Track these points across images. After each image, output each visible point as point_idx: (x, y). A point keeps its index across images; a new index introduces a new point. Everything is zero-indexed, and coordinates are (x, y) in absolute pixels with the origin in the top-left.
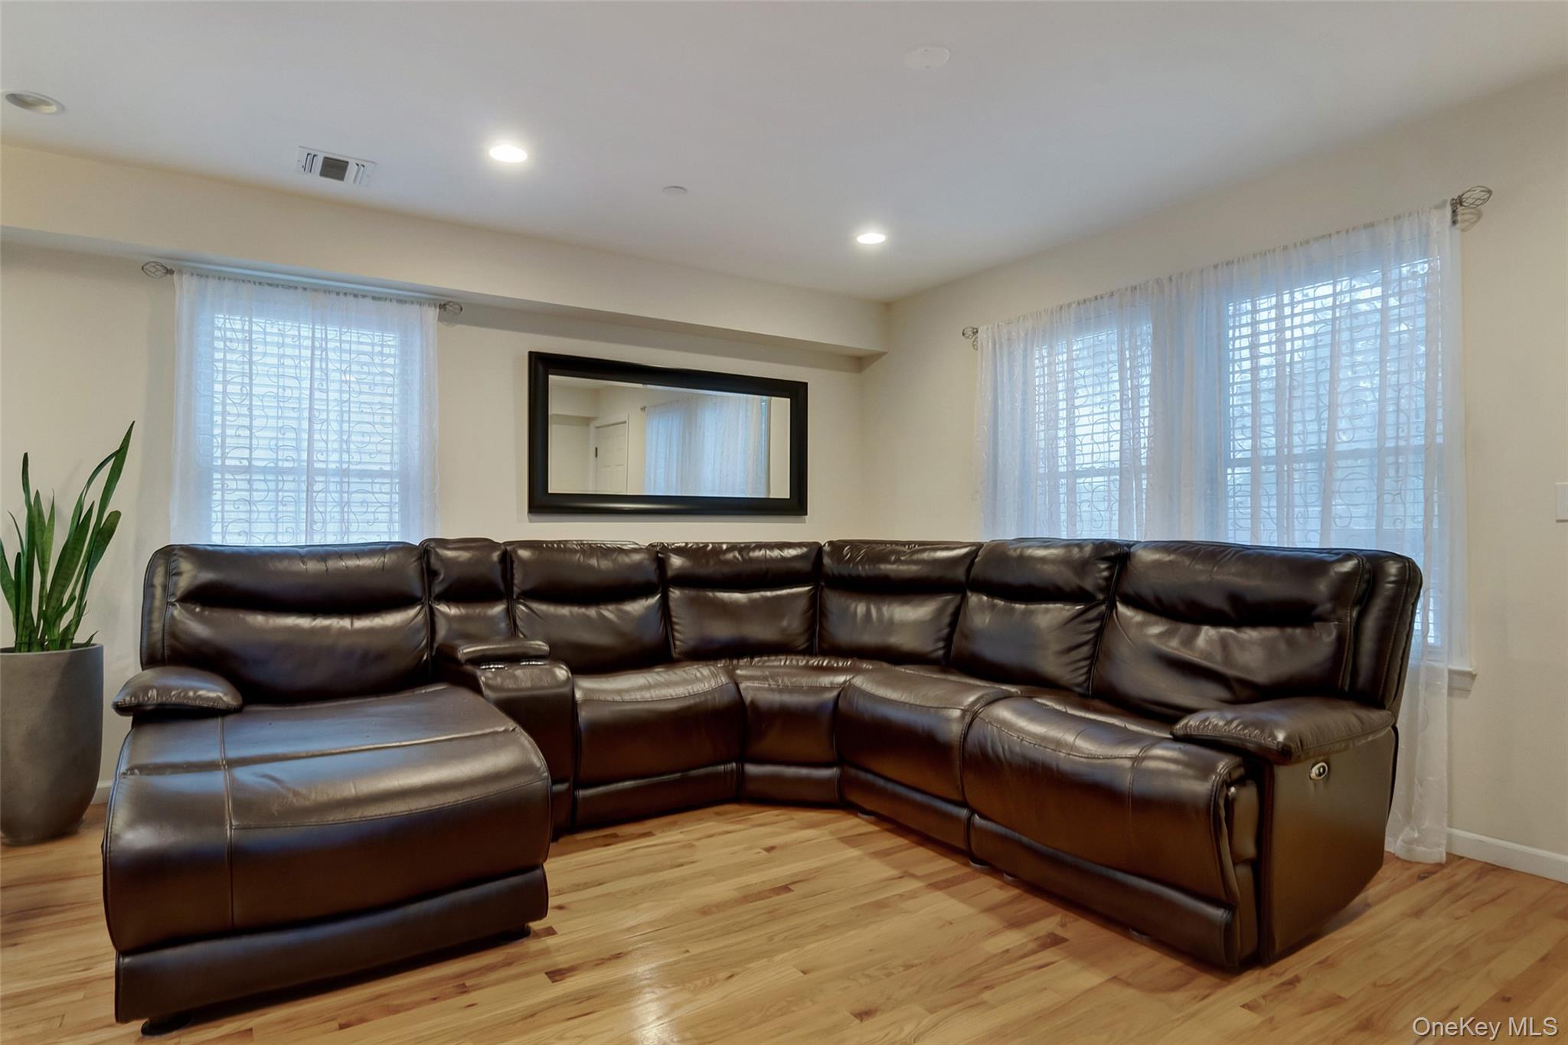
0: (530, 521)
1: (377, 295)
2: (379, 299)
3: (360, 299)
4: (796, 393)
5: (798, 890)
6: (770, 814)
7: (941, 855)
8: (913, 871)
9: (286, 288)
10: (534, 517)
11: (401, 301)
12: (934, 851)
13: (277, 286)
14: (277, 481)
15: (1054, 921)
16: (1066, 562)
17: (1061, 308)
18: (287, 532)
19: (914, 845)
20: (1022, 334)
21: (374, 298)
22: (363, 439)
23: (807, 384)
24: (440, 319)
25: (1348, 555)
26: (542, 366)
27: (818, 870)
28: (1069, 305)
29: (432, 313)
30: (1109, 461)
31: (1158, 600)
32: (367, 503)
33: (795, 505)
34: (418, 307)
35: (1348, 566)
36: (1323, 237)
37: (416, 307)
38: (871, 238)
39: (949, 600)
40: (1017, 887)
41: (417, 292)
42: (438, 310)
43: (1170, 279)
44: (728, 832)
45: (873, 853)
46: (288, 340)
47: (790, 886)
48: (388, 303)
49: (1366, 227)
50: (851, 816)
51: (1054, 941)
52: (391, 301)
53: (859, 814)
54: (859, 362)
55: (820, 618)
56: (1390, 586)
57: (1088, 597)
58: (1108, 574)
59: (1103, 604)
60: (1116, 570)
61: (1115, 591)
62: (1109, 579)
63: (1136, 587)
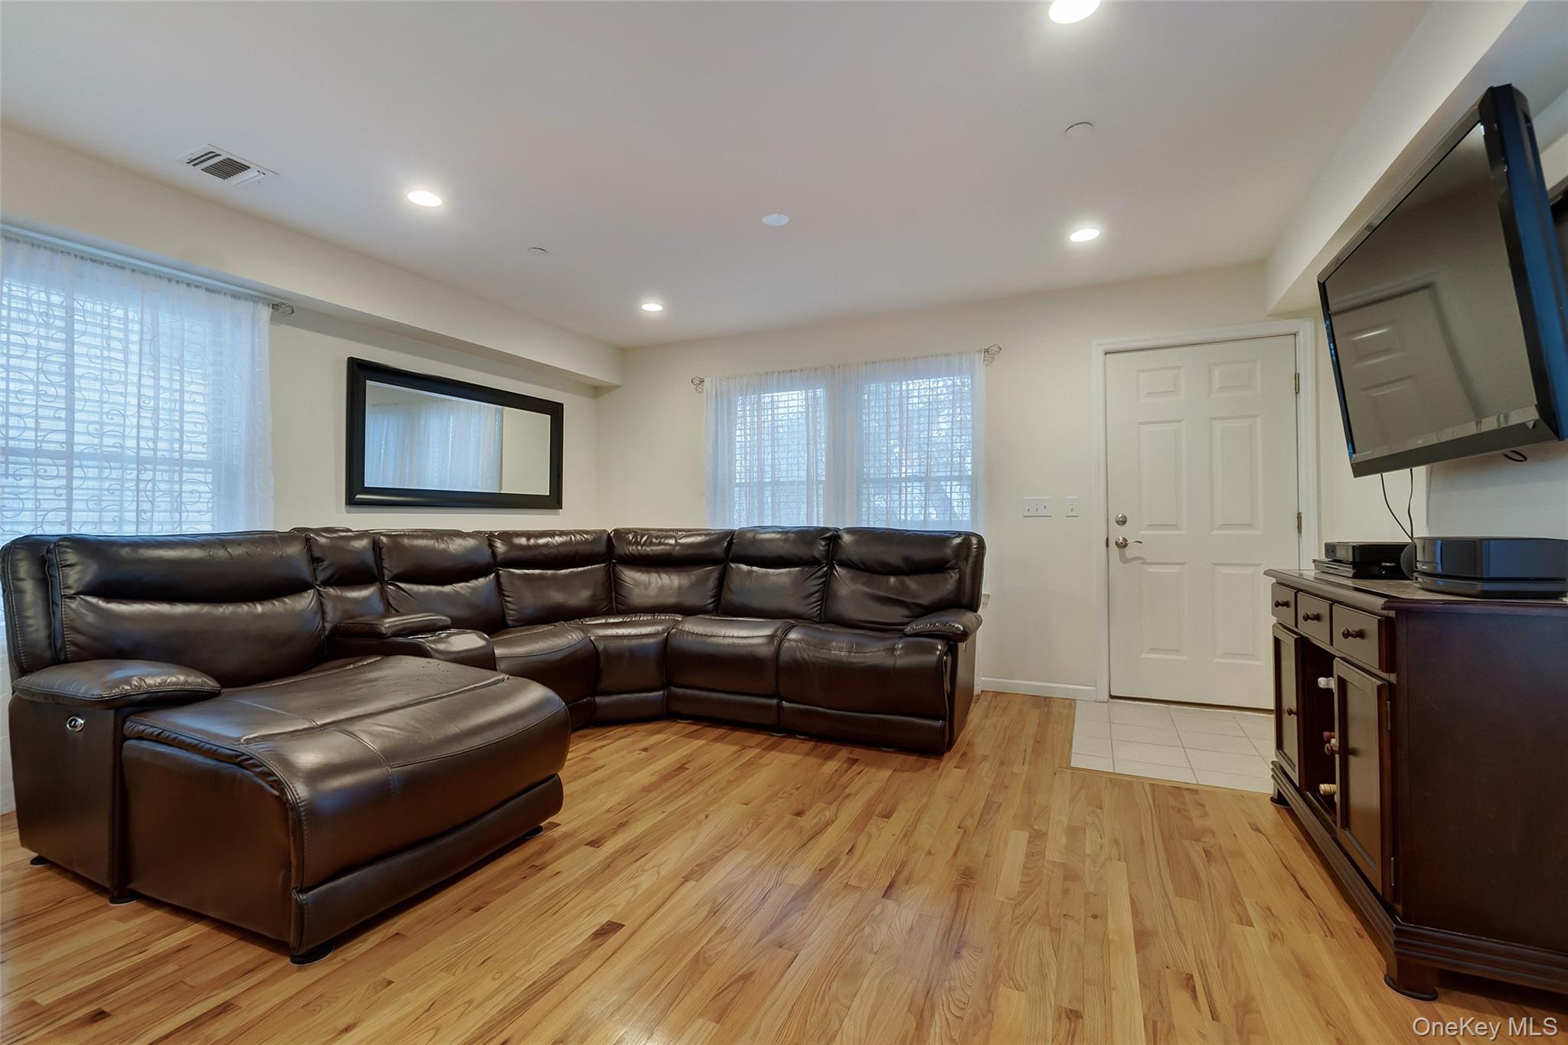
0: (347, 513)
1: (211, 288)
2: (213, 291)
3: (194, 289)
4: (555, 411)
5: (692, 767)
6: (618, 731)
7: (754, 733)
8: (747, 744)
9: (112, 266)
11: (235, 296)
12: (748, 732)
13: (102, 263)
14: (101, 468)
15: (844, 753)
16: (786, 540)
17: (767, 373)
18: (115, 521)
19: (731, 731)
20: (739, 388)
21: (208, 290)
22: (195, 429)
23: (563, 404)
24: (273, 320)
25: (959, 534)
26: (360, 372)
27: (691, 754)
28: (773, 373)
29: (265, 312)
30: (798, 476)
31: (863, 563)
32: (199, 493)
33: (553, 501)
34: (252, 304)
35: (957, 541)
36: (924, 357)
37: (249, 304)
38: (652, 307)
39: (712, 572)
40: (812, 741)
42: (271, 309)
43: (839, 367)
44: (604, 746)
45: (713, 739)
46: (114, 324)
47: (685, 766)
48: (222, 297)
49: (945, 355)
50: (673, 724)
51: (853, 762)
52: (225, 294)
53: (679, 721)
54: (597, 390)
55: (615, 585)
56: (974, 550)
57: (813, 562)
58: (826, 548)
59: (824, 567)
60: (831, 545)
61: (832, 559)
62: (828, 551)
63: (843, 557)
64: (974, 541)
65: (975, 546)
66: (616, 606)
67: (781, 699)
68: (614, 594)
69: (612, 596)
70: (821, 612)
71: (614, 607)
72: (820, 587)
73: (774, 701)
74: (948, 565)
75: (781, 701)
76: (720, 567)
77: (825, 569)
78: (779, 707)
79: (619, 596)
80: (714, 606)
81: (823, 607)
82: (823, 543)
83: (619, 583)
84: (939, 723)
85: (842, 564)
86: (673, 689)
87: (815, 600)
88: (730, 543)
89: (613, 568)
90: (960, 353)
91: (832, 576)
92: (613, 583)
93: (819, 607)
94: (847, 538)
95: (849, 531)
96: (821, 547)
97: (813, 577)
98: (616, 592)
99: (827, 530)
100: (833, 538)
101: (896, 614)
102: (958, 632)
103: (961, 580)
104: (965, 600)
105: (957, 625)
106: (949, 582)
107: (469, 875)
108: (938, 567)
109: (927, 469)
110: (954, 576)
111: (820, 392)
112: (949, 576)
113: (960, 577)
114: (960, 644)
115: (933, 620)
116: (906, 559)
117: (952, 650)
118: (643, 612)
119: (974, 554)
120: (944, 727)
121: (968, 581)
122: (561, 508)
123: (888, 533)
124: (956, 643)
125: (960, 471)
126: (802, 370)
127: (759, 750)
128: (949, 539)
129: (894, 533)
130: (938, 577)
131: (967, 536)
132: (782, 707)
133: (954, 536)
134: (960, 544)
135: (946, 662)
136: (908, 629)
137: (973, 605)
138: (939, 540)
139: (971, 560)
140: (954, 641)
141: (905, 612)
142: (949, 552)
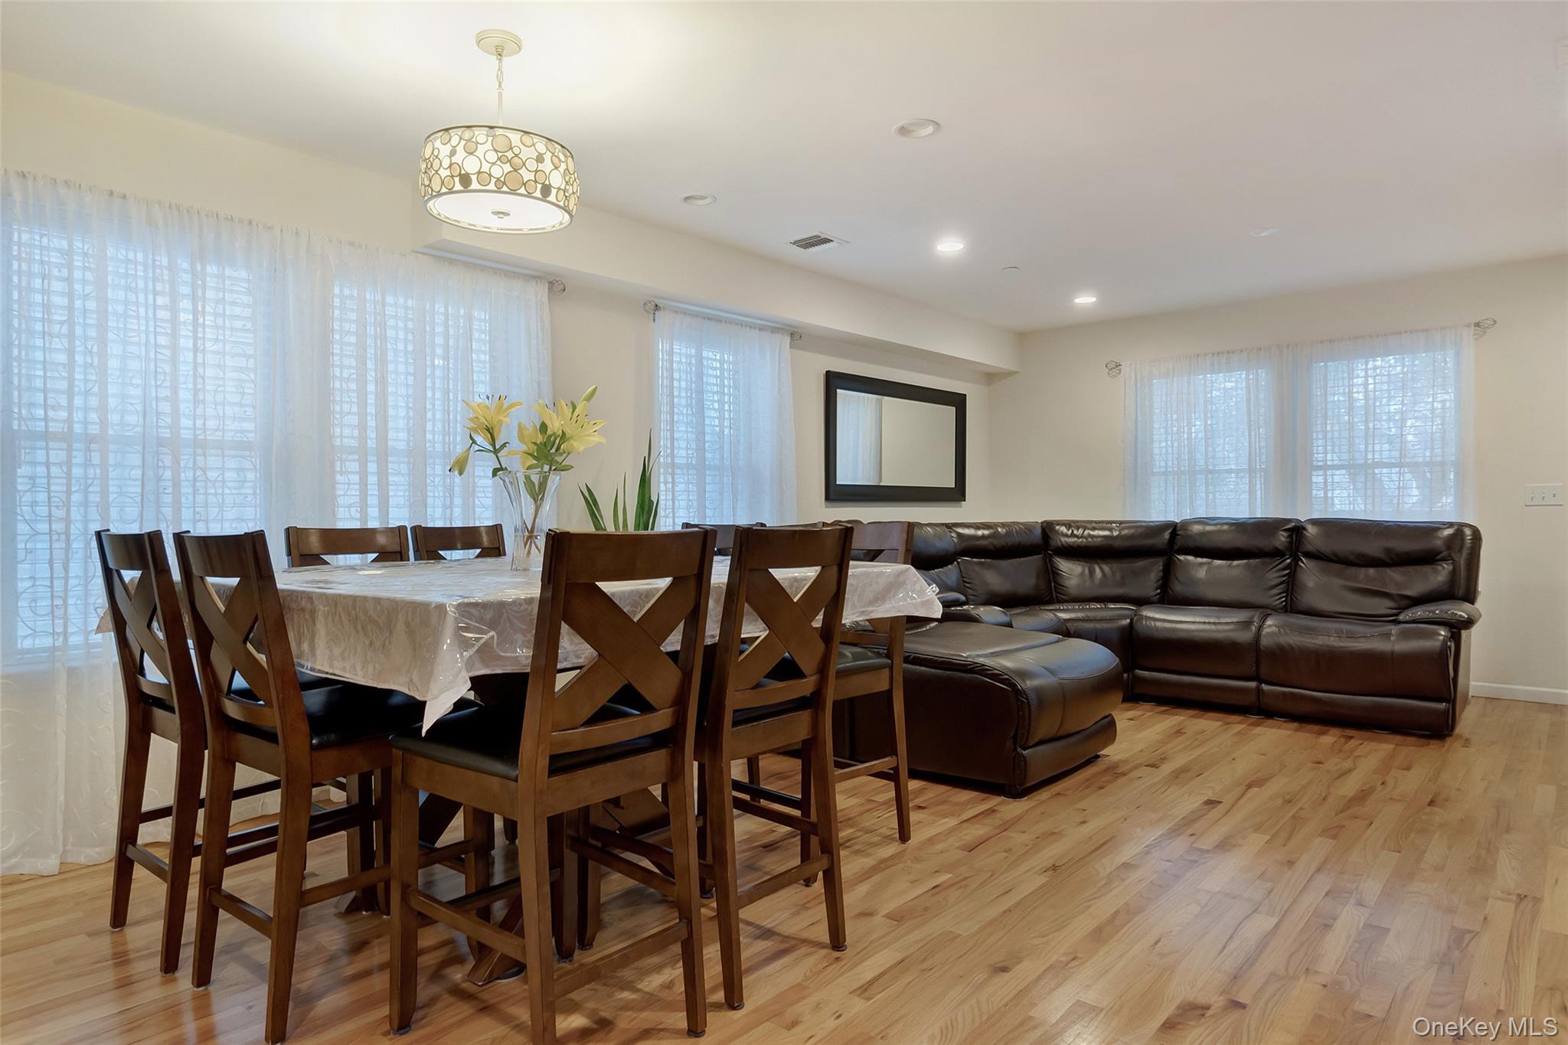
0: (826, 507)
4: (958, 402)
10: (829, 504)
23: (965, 395)
24: (791, 346)
25: (1451, 525)
26: (834, 382)
30: (1238, 464)
31: (1335, 555)
33: (956, 494)
35: (1449, 532)
38: (1085, 300)
39: (1156, 563)
41: (771, 322)
42: (790, 338)
43: (1288, 346)
55: (1053, 576)
56: (1469, 541)
57: (1277, 553)
58: (1289, 540)
59: (1288, 558)
60: (1294, 537)
61: (1297, 550)
62: (1291, 543)
63: (1310, 548)
64: (1468, 532)
65: (1469, 538)
66: (1057, 596)
67: (1261, 681)
68: (1053, 585)
69: (1051, 586)
70: (1286, 604)
71: (1054, 596)
72: (1284, 579)
73: (1253, 684)
74: (1438, 557)
75: (1261, 684)
76: (1164, 558)
77: (1289, 561)
78: (1259, 690)
79: (1059, 586)
80: (1160, 598)
81: (1289, 598)
82: (1285, 534)
83: (1058, 574)
84: (1443, 706)
85: (1309, 555)
86: (1138, 672)
87: (1278, 591)
88: (1174, 534)
89: (1050, 559)
90: (1442, 328)
91: (1298, 569)
92: (1051, 575)
93: (1284, 599)
94: (1311, 530)
95: (1314, 522)
96: (1282, 538)
97: (1274, 570)
98: (1055, 582)
99: (1289, 521)
100: (1297, 531)
101: (1382, 606)
102: (1462, 619)
103: (1454, 573)
104: (1461, 592)
105: (1459, 613)
106: (1439, 576)
107: (1070, 775)
108: (1428, 558)
109: (1401, 453)
110: (1447, 567)
111: (1262, 373)
112: (1440, 568)
113: (1454, 569)
114: (1463, 632)
115: (1432, 608)
116: (1388, 551)
117: (1456, 638)
118: (1088, 601)
119: (1469, 545)
120: (1449, 710)
121: (1463, 573)
122: (965, 501)
123: (1364, 524)
124: (1460, 630)
125: (1443, 456)
126: (1241, 351)
127: (1244, 726)
128: (1439, 529)
129: (1370, 524)
130: (1427, 569)
131: (1460, 528)
132: (1262, 690)
133: (1446, 526)
134: (1453, 535)
135: (1450, 648)
136: (1401, 617)
137: (1470, 597)
138: (1428, 530)
139: (1465, 552)
140: (1458, 627)
141: (1391, 604)
142: (1439, 543)
